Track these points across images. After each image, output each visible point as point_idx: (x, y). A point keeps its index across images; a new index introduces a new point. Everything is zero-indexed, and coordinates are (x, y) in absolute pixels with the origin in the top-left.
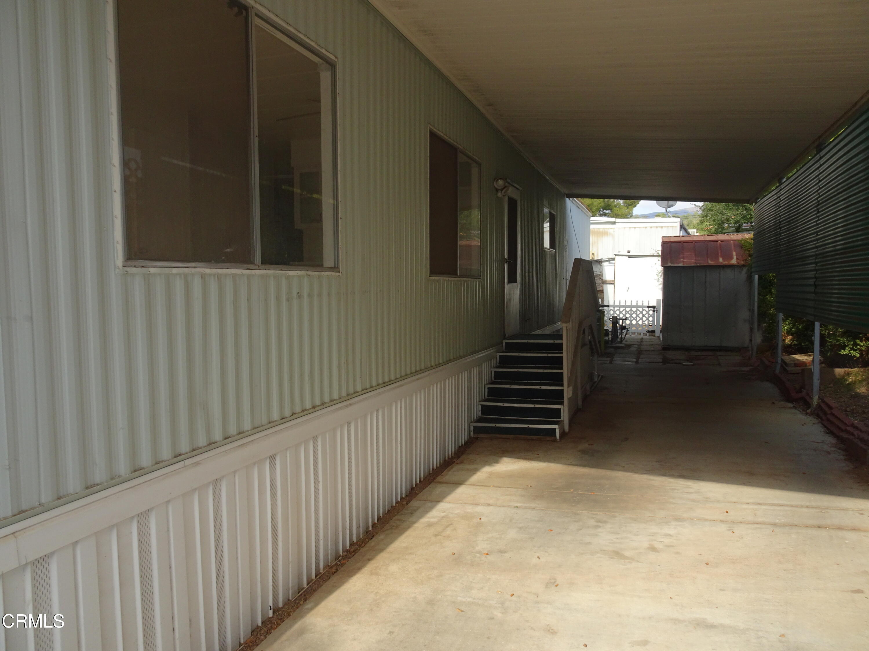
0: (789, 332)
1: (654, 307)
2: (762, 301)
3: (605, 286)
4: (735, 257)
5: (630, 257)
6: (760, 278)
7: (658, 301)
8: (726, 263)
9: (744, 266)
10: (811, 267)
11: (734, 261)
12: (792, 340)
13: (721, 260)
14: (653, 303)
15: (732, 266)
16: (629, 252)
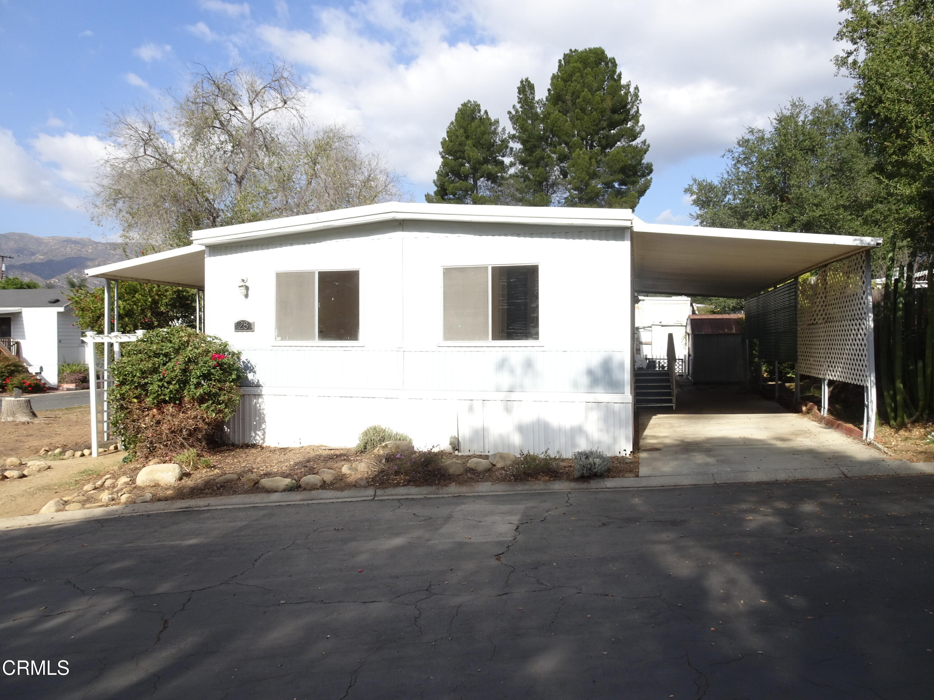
0: (766, 371)
1: (682, 360)
2: (751, 354)
3: (641, 346)
4: (734, 329)
5: (662, 326)
6: (749, 341)
7: (685, 356)
8: (729, 332)
9: (740, 334)
10: (773, 337)
11: (734, 331)
12: (767, 375)
13: (726, 330)
14: (683, 358)
15: (733, 334)
16: (660, 323)
